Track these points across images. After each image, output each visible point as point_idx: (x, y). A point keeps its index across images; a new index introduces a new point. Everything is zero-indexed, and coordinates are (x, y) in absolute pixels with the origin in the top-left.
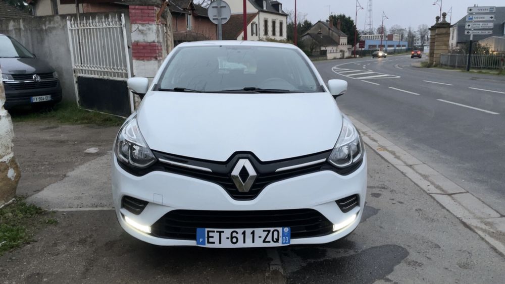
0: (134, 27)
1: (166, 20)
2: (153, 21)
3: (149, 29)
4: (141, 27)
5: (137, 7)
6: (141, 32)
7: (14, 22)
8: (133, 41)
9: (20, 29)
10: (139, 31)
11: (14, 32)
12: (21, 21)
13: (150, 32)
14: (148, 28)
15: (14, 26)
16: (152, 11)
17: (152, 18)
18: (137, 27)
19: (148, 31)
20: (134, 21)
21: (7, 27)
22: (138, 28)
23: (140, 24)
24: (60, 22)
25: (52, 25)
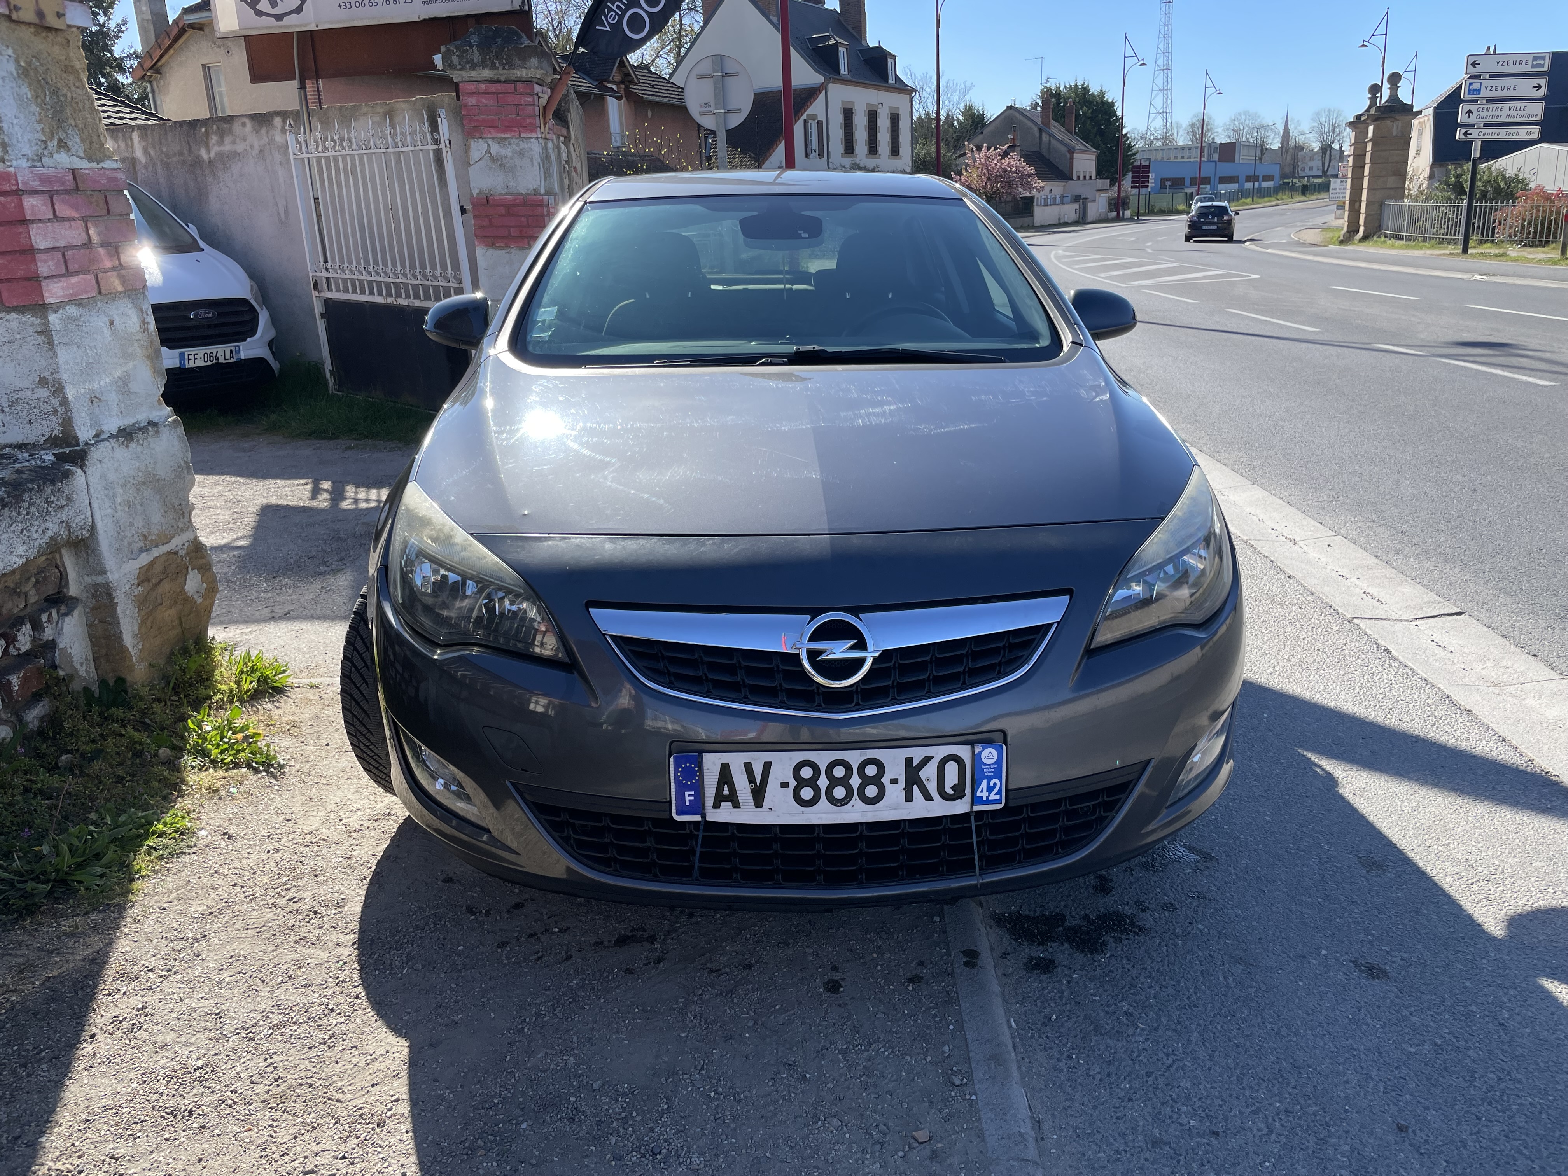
0: (478, 148)
1: (567, 122)
2: (533, 128)
3: (521, 154)
4: (495, 148)
5: (483, 86)
6: (499, 162)
7: (116, 139)
8: (475, 192)
9: (133, 162)
10: (492, 157)
12: (136, 135)
13: (525, 161)
14: (517, 149)
16: (530, 99)
17: (528, 121)
18: (485, 147)
19: (517, 161)
20: (476, 132)
22: (488, 151)
23: (493, 138)
24: (252, 139)
25: (227, 147)
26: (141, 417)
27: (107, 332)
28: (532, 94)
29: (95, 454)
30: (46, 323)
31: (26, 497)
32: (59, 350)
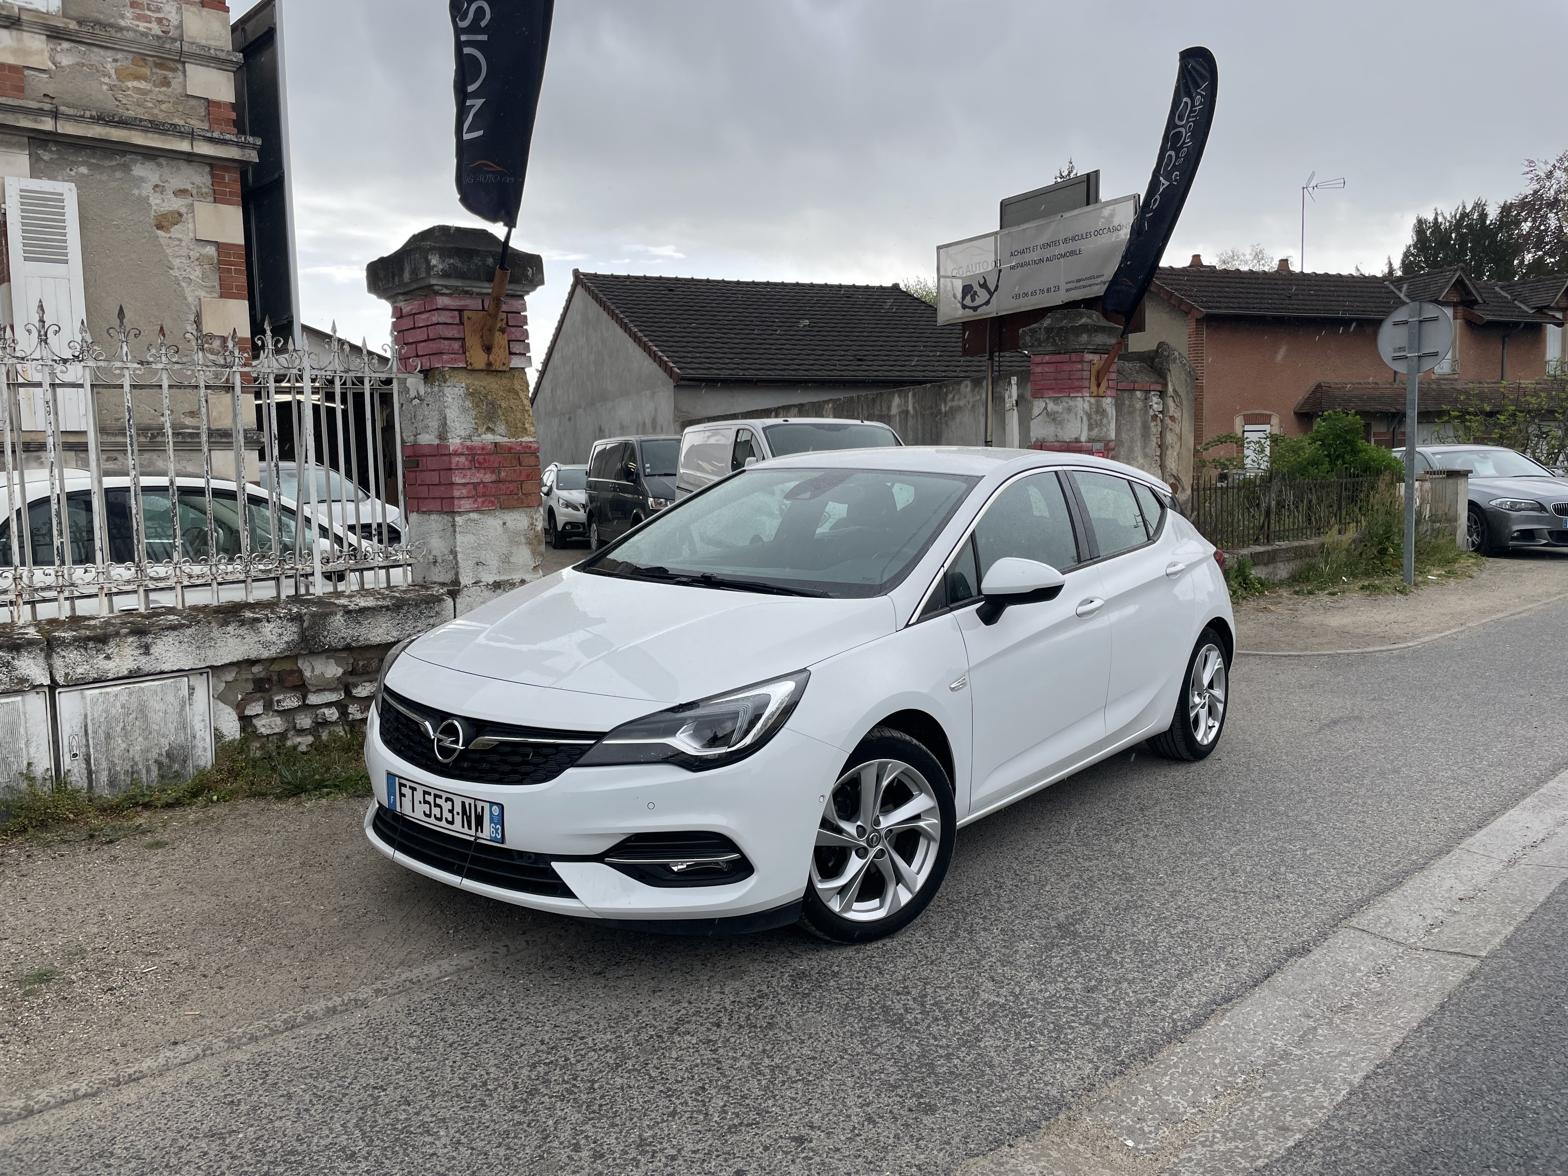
0: (1038, 406)
1: (1165, 379)
2: (1079, 389)
3: (1069, 410)
4: (1051, 406)
5: (1047, 358)
6: (1052, 418)
7: (900, 396)
8: (1034, 440)
9: (907, 412)
10: (1048, 414)
11: (898, 418)
12: (910, 394)
13: (1072, 415)
14: (1066, 406)
15: (899, 406)
16: (1079, 366)
17: (1076, 383)
18: (1043, 405)
19: (1065, 416)
20: (1038, 394)
21: (889, 408)
22: (1046, 408)
23: (1050, 398)
25: (955, 403)
26: (517, 578)
27: (500, 529)
28: (1082, 362)
29: (465, 591)
30: (454, 521)
31: (405, 608)
32: (458, 536)
